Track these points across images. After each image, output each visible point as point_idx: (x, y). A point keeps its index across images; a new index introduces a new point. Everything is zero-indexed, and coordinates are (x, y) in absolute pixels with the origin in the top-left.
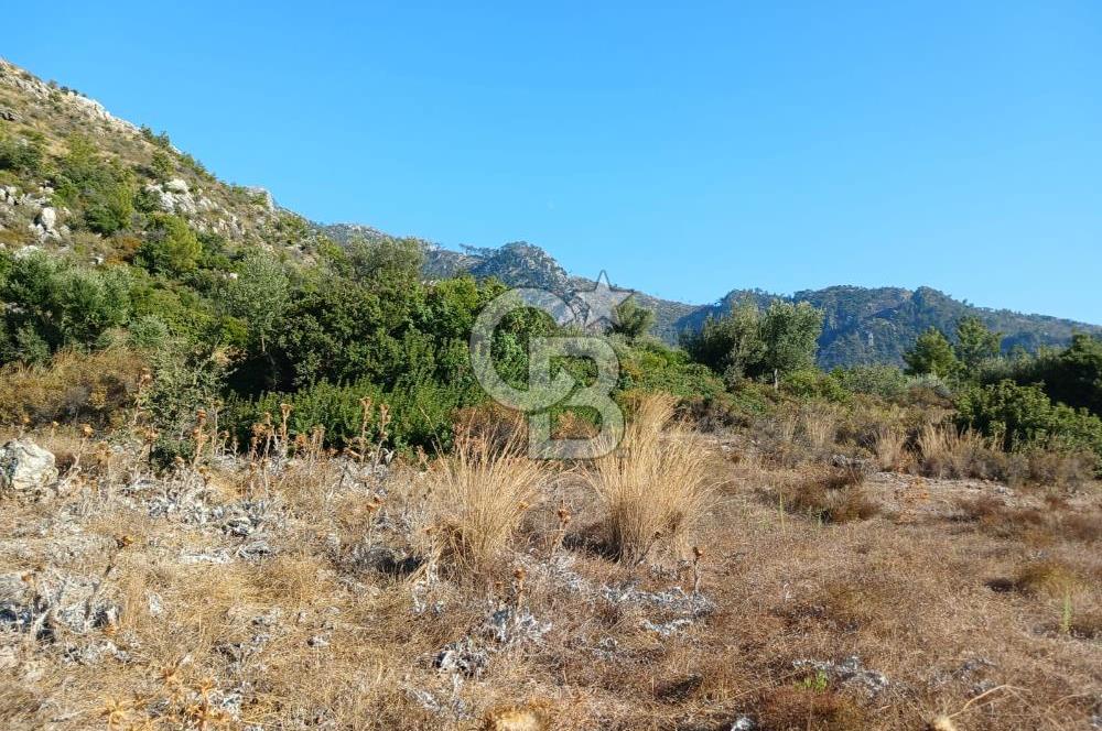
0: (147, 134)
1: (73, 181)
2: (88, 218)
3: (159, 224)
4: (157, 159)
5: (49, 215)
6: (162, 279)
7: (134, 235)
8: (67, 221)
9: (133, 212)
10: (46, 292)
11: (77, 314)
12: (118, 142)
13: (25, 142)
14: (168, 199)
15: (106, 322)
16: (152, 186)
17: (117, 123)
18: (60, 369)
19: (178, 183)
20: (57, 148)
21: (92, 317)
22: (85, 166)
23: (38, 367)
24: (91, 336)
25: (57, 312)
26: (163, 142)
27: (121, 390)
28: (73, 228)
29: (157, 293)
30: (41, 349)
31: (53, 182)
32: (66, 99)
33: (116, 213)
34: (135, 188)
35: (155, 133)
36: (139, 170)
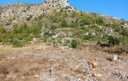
0: (122, 19)
1: (114, 26)
2: (116, 30)
3: (124, 30)
4: (123, 22)
5: (112, 30)
6: (125, 36)
7: (121, 31)
8: (113, 31)
9: (121, 29)
10: (113, 39)
11: (116, 41)
12: (118, 21)
13: (108, 23)
14: (125, 26)
15: (119, 42)
16: (122, 25)
17: (118, 19)
18: (115, 47)
19: (126, 24)
20: (112, 23)
21: (118, 41)
22: (115, 25)
23: (112, 47)
24: (118, 43)
25: (114, 41)
26: (124, 20)
27: (122, 50)
28: (114, 31)
29: (124, 38)
30: (112, 45)
31: (112, 27)
32: (112, 18)
33: (119, 29)
34: (121, 26)
35: (123, 19)
36: (121, 24)
